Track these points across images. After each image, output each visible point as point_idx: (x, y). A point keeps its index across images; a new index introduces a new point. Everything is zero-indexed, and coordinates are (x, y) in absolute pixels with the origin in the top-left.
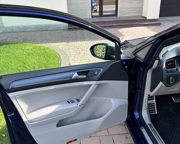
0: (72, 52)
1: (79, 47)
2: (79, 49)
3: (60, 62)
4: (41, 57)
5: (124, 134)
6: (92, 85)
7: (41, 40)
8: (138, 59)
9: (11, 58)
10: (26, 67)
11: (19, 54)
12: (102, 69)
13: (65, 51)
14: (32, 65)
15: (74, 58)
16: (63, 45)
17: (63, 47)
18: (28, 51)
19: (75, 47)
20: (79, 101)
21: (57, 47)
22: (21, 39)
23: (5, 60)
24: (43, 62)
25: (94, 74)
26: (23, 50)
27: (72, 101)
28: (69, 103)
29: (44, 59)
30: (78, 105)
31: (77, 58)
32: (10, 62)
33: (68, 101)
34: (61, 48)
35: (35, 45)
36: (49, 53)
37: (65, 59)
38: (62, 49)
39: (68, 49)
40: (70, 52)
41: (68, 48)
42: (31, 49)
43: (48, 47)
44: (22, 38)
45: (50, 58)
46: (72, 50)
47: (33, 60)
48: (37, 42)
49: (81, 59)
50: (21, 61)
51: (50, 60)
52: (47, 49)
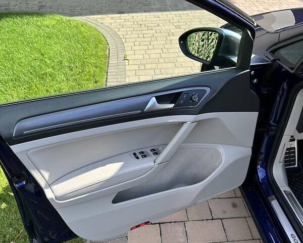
0: (128, 33)
1: (142, 23)
2: (143, 26)
3: (108, 52)
4: (73, 42)
5: (229, 198)
6: (186, 122)
7: (71, 7)
8: (280, 63)
9: (18, 44)
10: (46, 62)
11: (33, 36)
12: (208, 90)
13: (117, 30)
14: (56, 57)
15: (132, 44)
16: (112, 19)
17: (112, 21)
18: (47, 30)
19: (135, 23)
20: (157, 154)
21: (101, 22)
22: (35, 5)
23: (6, 46)
24: (77, 52)
25: (192, 100)
26: (39, 27)
27: (143, 153)
28: (137, 158)
29: (77, 47)
30: (155, 162)
31: (140, 45)
32: (16, 51)
33: (135, 154)
34: (107, 24)
35: (60, 18)
36: (86, 33)
37: (117, 48)
38: (110, 26)
39: (121, 26)
40: (125, 32)
41: (122, 24)
42: (53, 26)
43: (85, 21)
44: (35, 2)
45: (88, 45)
46: (129, 29)
47: (57, 48)
48: (63, 10)
49: (146, 47)
50: (36, 49)
51: (88, 49)
52: (82, 26)
